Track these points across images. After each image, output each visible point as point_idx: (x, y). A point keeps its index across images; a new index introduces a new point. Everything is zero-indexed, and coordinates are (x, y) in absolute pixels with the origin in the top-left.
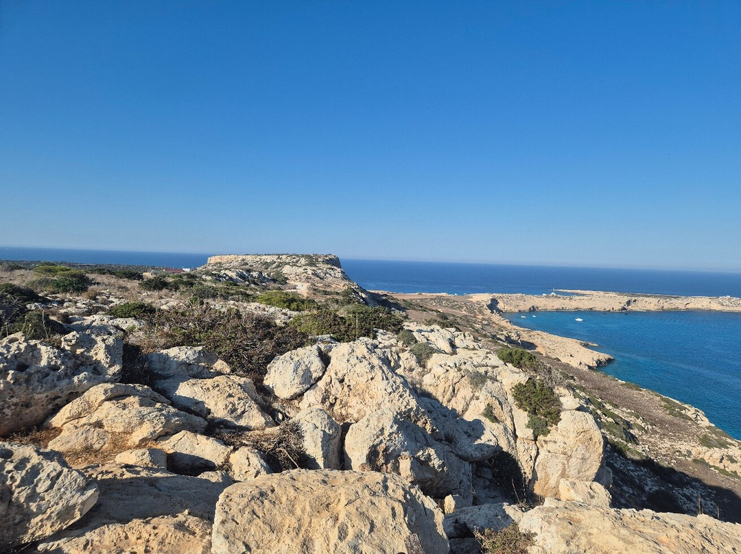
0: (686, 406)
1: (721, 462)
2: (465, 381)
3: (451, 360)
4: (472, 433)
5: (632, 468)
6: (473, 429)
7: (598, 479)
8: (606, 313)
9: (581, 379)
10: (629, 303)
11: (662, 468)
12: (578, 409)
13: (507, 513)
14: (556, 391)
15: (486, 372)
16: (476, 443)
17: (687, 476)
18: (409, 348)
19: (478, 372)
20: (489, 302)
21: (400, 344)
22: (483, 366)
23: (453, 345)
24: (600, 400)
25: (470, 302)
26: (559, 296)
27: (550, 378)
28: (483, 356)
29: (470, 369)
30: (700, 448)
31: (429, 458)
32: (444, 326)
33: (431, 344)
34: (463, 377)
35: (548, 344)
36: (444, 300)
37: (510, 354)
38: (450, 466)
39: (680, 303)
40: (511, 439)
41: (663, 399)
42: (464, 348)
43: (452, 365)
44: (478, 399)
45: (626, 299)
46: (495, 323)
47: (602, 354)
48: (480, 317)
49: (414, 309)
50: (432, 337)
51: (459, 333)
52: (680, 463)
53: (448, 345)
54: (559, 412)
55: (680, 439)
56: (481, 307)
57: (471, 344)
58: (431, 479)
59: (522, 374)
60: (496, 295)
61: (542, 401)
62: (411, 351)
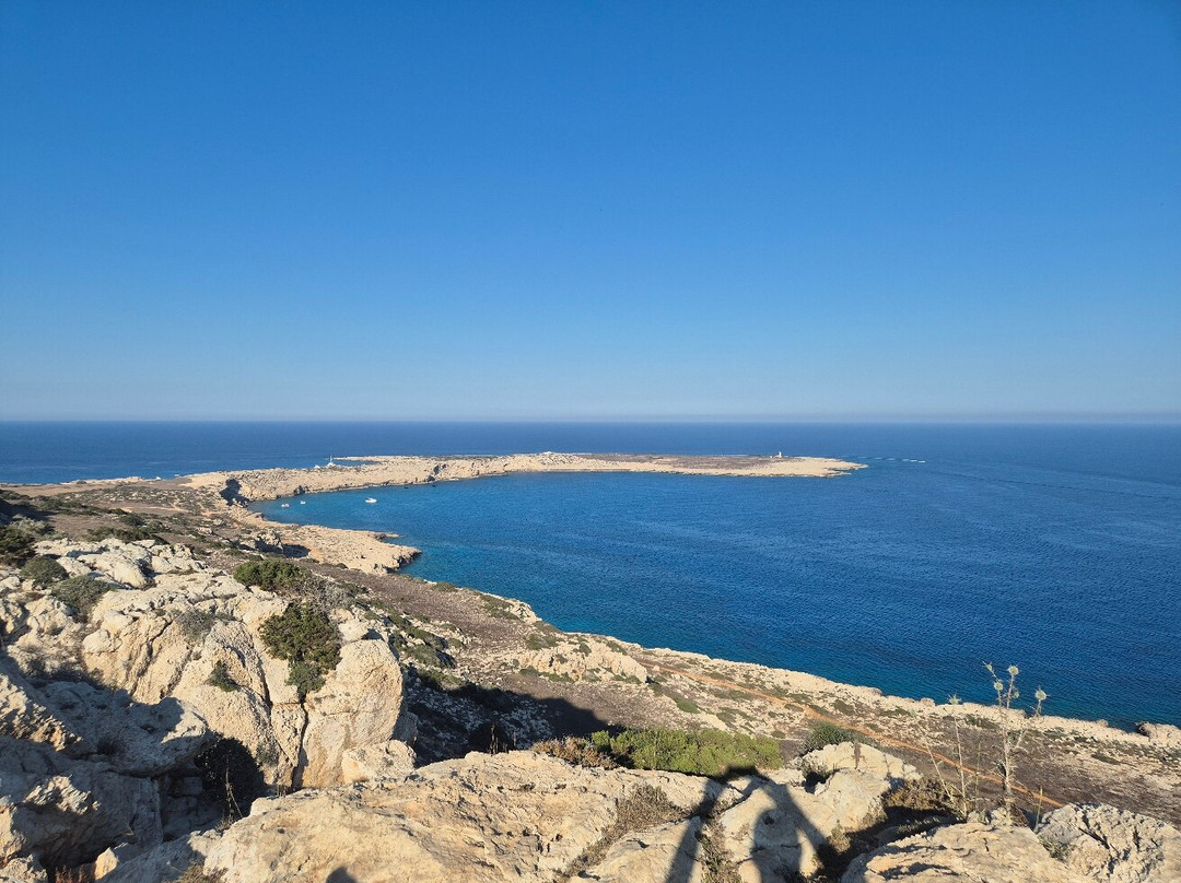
0: (510, 601)
1: (551, 666)
2: (174, 629)
3: (141, 600)
4: (158, 725)
5: (449, 703)
6: (160, 717)
7: (397, 734)
8: (408, 486)
9: (377, 589)
10: (436, 470)
11: (485, 692)
12: (366, 637)
13: (195, 848)
14: (333, 617)
15: (213, 609)
16: (164, 741)
17: (515, 694)
18: (48, 591)
19: (197, 611)
20: (225, 487)
21: (28, 585)
22: (208, 598)
23: (147, 571)
24: (404, 616)
25: (187, 489)
26: (339, 466)
27: (323, 598)
28: (208, 581)
29: (183, 608)
30: (527, 653)
31: (57, 795)
32: (129, 537)
33: (98, 575)
34: (168, 624)
35: (327, 544)
36: (134, 489)
37: (256, 571)
38: (108, 797)
39: (497, 465)
40: (261, 710)
41: (483, 598)
42: (171, 572)
43: (145, 607)
44: (198, 657)
45: (433, 464)
46: (235, 521)
47: (405, 547)
48: (208, 513)
49: (69, 513)
50: (102, 562)
51: (161, 547)
52: (507, 679)
53: (138, 572)
54: (338, 647)
55: (505, 647)
56: (209, 496)
57: (184, 563)
58: (63, 835)
59: (278, 601)
60: (237, 474)
61: (309, 637)
62: (53, 594)
